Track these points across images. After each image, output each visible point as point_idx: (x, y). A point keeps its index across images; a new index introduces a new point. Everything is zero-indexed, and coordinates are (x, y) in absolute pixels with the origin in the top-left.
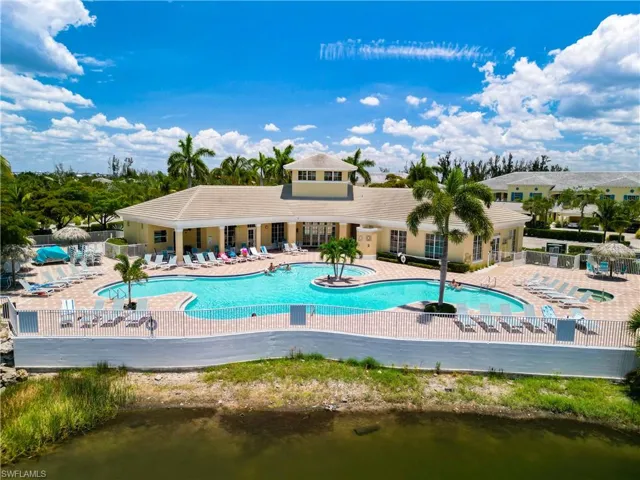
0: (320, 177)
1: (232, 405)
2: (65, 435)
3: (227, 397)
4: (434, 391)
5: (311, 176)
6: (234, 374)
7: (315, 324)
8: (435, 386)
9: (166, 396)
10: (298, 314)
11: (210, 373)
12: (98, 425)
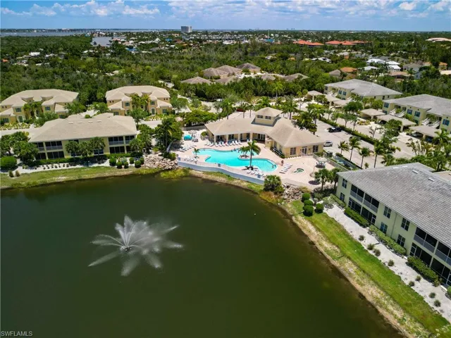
0: (264, 117)
1: (204, 177)
2: (182, 177)
3: (204, 176)
4: (235, 182)
5: (262, 117)
6: (208, 173)
7: (221, 168)
8: (236, 181)
9: (196, 175)
10: (219, 165)
11: (204, 172)
12: (186, 176)
